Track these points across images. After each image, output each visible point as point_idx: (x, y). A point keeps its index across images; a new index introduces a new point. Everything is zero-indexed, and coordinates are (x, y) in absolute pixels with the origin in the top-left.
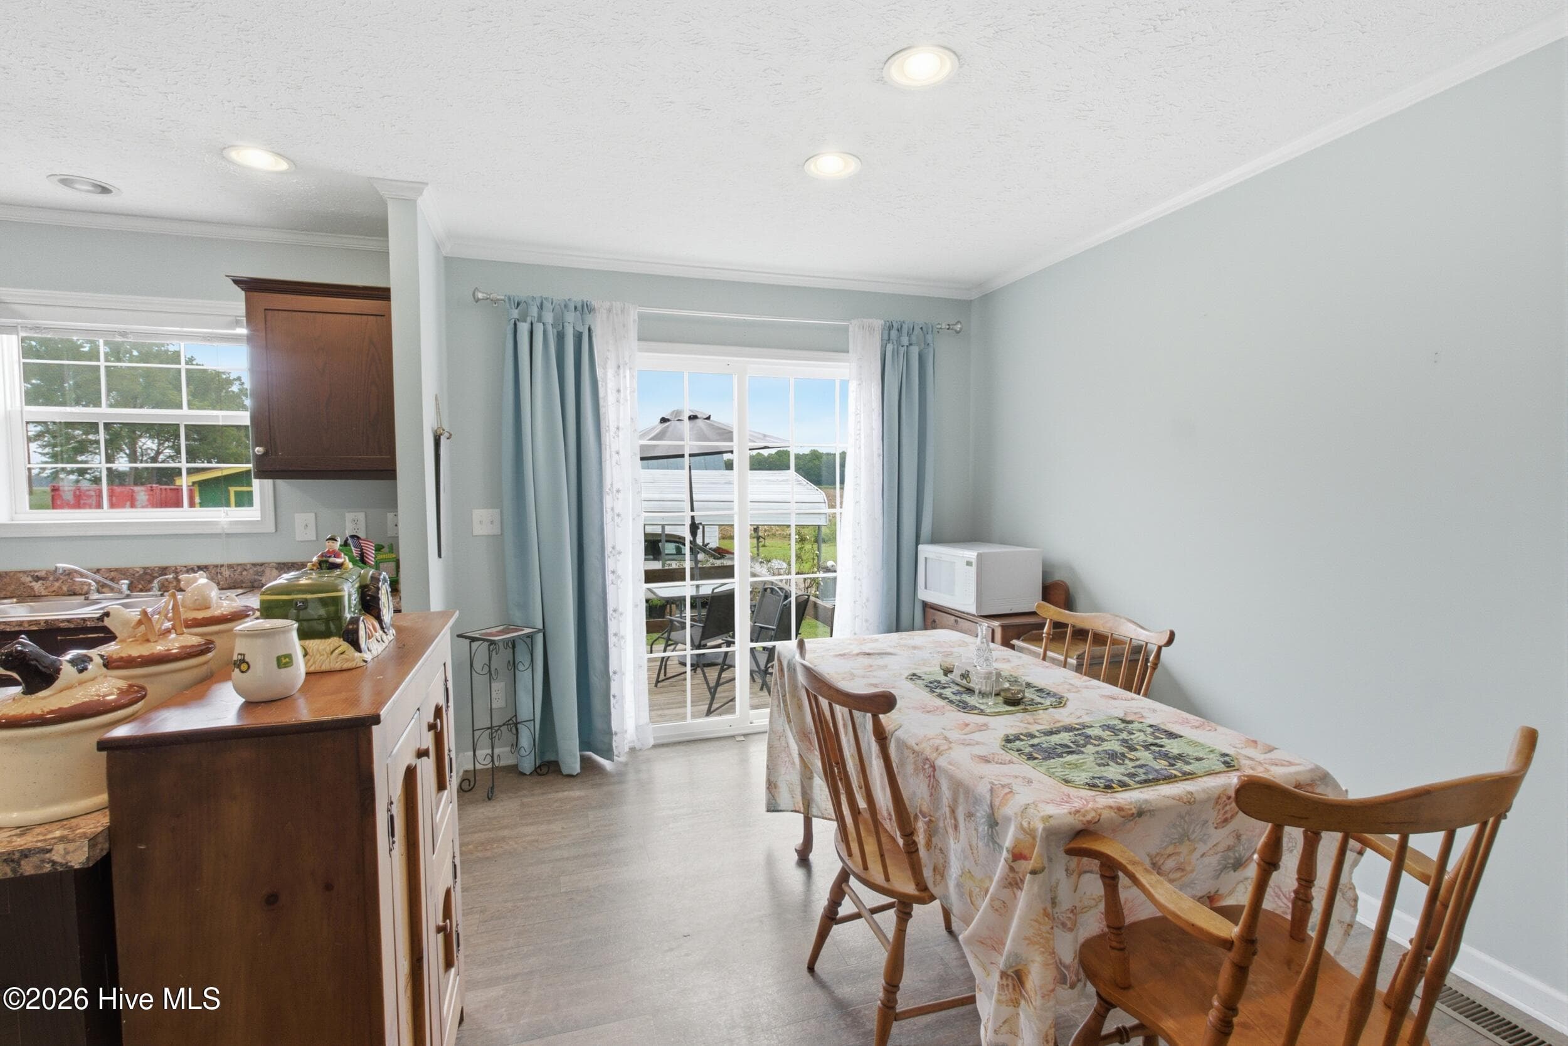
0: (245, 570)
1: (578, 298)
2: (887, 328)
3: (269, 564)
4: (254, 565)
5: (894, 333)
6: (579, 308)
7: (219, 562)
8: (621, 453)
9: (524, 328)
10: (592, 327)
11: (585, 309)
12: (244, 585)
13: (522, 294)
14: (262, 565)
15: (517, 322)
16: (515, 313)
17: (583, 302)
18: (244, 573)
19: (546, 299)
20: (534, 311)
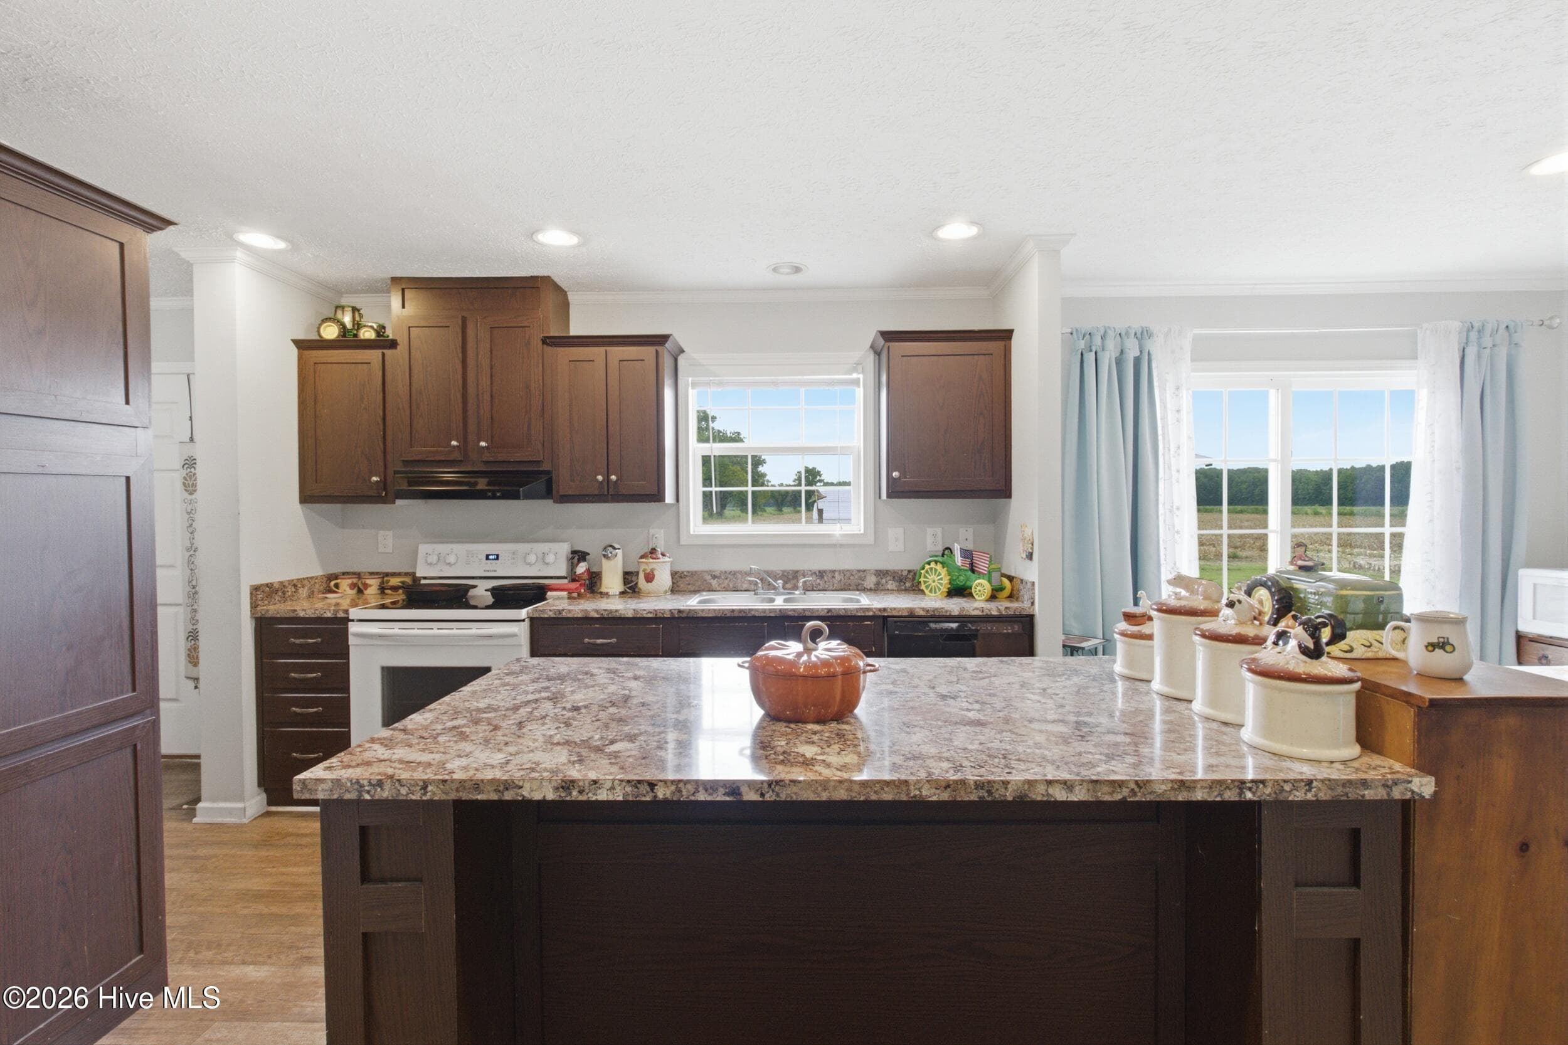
0: (853, 575)
1: (1136, 325)
2: (1465, 329)
3: (869, 570)
4: (859, 571)
5: (1473, 335)
6: (1139, 335)
7: (832, 567)
8: (1181, 471)
9: (1090, 358)
10: (1151, 352)
11: (1143, 335)
12: (851, 588)
13: (1086, 326)
14: (864, 571)
15: (1084, 353)
16: (1082, 344)
17: (1142, 328)
18: (852, 578)
19: (1109, 327)
20: (1097, 341)
